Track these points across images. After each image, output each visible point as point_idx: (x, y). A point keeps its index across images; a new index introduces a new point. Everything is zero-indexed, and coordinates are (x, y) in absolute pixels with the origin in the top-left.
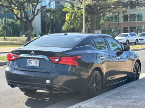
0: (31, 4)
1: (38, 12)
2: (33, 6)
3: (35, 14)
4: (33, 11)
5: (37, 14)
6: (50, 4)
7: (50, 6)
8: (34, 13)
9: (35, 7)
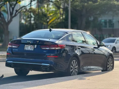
0: (8, 3)
1: (17, 13)
2: (11, 5)
3: (13, 15)
4: (10, 12)
5: (15, 15)
6: (31, 3)
7: (31, 6)
8: (11, 14)
9: (13, 6)
